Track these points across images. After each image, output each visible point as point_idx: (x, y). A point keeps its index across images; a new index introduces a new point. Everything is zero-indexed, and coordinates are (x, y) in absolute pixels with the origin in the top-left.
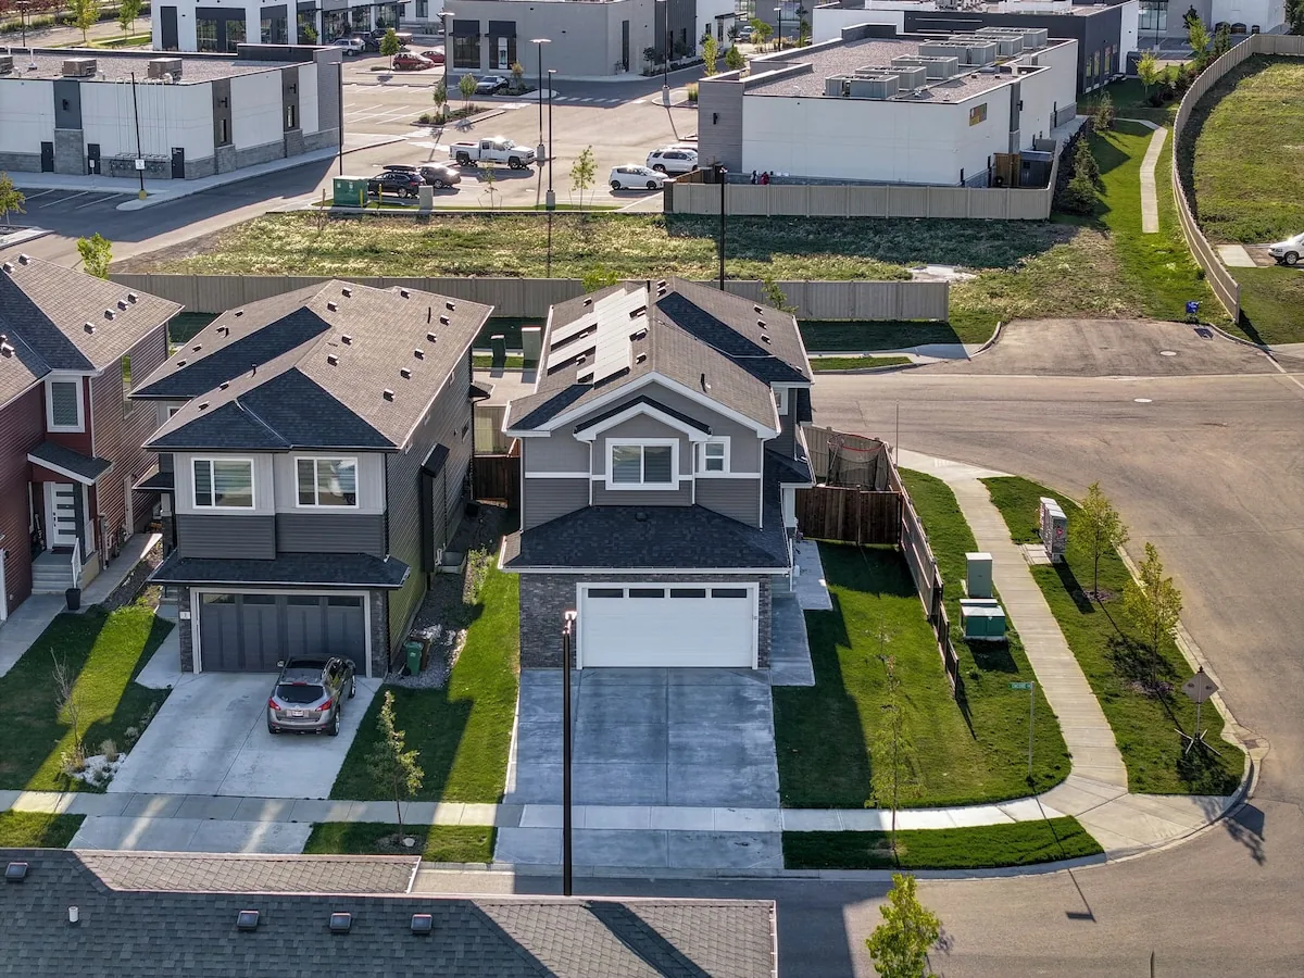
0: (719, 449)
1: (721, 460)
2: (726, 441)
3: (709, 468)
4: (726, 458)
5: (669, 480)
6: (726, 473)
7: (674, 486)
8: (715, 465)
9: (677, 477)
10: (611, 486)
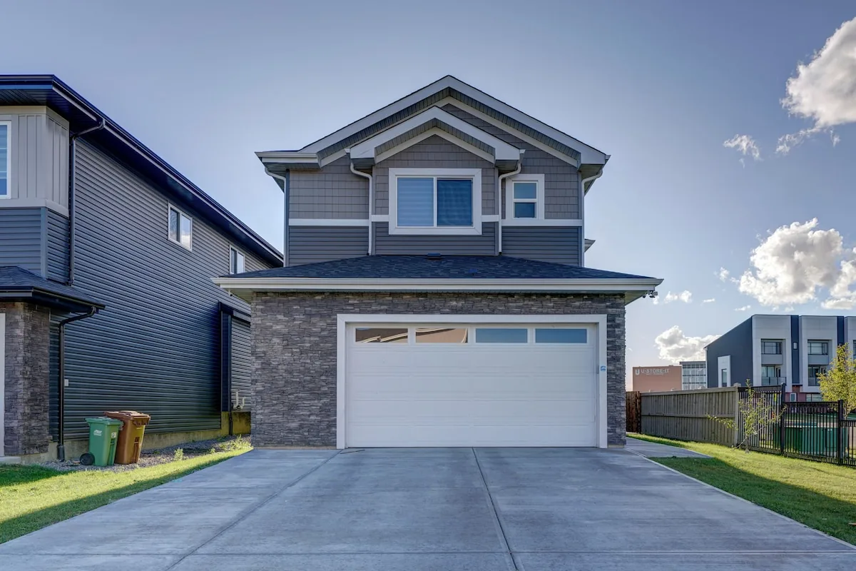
0: (530, 189)
1: (533, 204)
2: (539, 180)
3: (518, 214)
4: (540, 201)
5: (470, 223)
6: (540, 220)
7: (476, 230)
8: (526, 210)
9: (479, 217)
10: (394, 230)
